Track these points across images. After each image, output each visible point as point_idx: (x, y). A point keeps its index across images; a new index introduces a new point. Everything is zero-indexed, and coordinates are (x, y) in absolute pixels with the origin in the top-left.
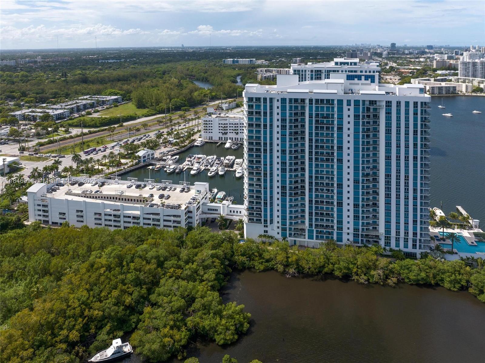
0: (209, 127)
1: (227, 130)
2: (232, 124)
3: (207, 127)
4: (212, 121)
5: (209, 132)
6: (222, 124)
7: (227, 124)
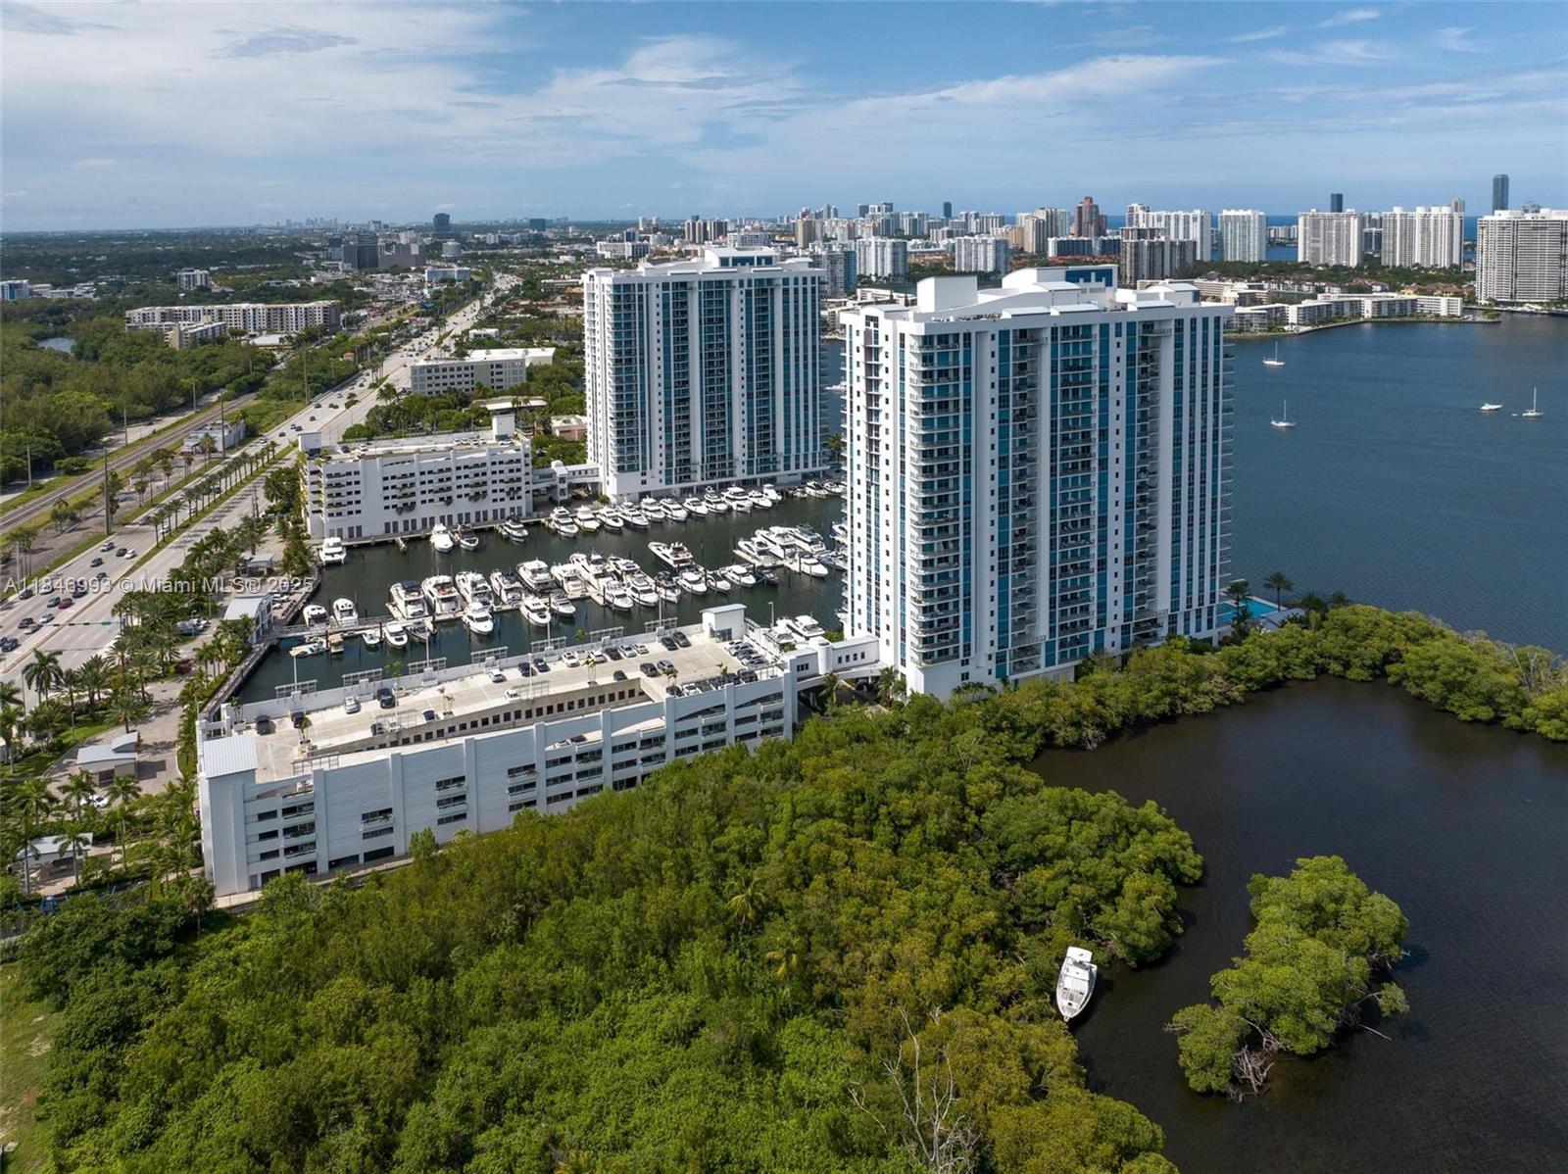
0: (349, 493)
1: (413, 494)
2: (430, 472)
3: (339, 495)
4: (357, 473)
5: (350, 513)
6: (393, 478)
7: (412, 475)
